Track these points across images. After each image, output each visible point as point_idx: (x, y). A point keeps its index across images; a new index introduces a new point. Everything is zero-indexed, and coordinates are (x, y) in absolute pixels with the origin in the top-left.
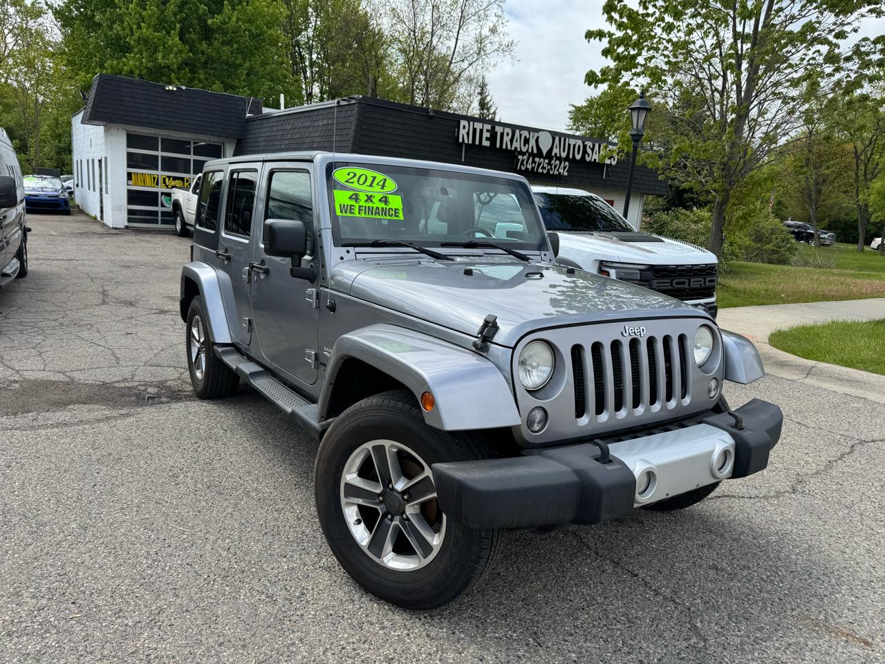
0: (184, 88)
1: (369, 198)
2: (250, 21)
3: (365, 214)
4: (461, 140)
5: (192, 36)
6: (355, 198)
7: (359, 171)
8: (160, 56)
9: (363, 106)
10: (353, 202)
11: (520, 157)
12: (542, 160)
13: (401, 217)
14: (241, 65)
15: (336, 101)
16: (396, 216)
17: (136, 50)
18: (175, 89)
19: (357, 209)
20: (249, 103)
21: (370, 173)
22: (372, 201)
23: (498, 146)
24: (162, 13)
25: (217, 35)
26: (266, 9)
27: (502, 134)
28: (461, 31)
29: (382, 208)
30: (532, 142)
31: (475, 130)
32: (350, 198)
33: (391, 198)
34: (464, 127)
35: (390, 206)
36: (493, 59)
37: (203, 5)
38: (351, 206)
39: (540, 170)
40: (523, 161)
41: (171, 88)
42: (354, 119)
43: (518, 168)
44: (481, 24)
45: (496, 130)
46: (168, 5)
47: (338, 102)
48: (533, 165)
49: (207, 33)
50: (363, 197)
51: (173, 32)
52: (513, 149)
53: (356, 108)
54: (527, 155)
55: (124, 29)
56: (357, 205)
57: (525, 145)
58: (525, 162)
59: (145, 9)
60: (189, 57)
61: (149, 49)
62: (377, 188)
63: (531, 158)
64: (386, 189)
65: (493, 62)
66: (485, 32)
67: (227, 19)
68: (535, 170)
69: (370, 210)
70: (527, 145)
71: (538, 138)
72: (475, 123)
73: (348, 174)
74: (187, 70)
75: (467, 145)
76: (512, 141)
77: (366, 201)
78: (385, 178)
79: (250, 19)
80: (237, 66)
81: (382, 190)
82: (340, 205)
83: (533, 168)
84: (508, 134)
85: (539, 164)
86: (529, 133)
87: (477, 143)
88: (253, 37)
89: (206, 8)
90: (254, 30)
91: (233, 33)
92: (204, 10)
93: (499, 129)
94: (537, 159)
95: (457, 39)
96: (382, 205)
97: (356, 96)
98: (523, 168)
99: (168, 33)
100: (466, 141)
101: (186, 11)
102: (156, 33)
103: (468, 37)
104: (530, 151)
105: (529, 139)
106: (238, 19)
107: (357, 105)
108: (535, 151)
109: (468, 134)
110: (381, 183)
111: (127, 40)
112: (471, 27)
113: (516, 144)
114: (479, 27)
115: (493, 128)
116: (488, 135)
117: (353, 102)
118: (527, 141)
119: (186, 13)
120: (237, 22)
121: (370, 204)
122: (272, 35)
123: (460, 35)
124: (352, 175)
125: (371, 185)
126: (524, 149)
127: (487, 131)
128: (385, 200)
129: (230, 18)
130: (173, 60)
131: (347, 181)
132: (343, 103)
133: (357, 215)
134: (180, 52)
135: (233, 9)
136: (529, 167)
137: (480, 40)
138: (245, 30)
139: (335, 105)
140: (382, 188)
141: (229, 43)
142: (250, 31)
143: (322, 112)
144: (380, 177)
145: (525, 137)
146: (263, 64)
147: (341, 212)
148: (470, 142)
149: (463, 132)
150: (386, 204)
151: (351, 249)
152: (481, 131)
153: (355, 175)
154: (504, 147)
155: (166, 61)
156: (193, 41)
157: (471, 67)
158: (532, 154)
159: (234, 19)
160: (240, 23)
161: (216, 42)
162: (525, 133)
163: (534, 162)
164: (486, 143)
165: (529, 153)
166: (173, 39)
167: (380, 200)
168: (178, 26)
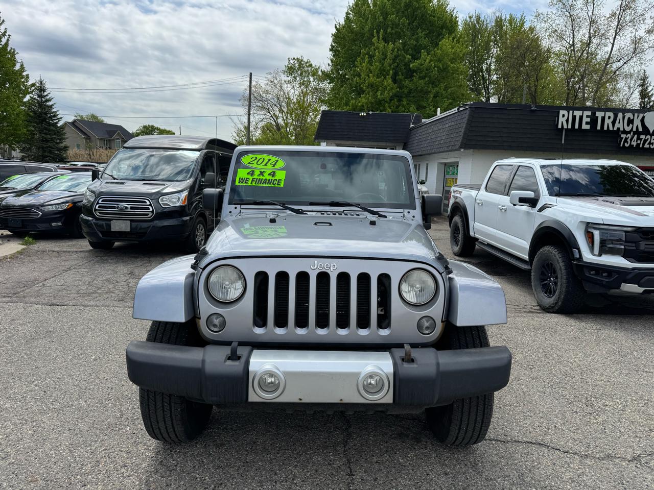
0: (371, 113)
1: (262, 173)
2: (439, 60)
3: (255, 183)
4: (560, 126)
5: (400, 77)
6: (252, 173)
7: (259, 156)
8: (379, 93)
9: (474, 110)
10: (249, 176)
11: (624, 136)
12: (649, 137)
13: (282, 185)
14: (430, 92)
15: (456, 108)
16: (278, 184)
17: (366, 92)
18: (365, 114)
19: (250, 181)
20: (413, 117)
21: (267, 157)
22: (263, 175)
23: (599, 128)
24: (383, 64)
25: (415, 74)
26: (450, 50)
27: (603, 119)
28: (617, 37)
29: (269, 179)
30: (637, 122)
31: (574, 118)
32: (248, 174)
33: (278, 173)
34: (563, 116)
35: (276, 178)
36: (649, 55)
37: (408, 56)
38: (247, 178)
39: (646, 146)
40: (626, 139)
41: (363, 114)
42: (465, 120)
43: (621, 145)
44: (635, 28)
45: (597, 115)
46: (386, 60)
47: (458, 109)
48: (639, 142)
49: (410, 73)
50: (257, 172)
51: (387, 77)
52: (615, 129)
53: (468, 112)
54: (632, 134)
55: (361, 79)
56: (251, 178)
57: (628, 125)
58: (629, 140)
59: (372, 66)
60: (398, 91)
61: (373, 90)
62: (269, 166)
63: (636, 136)
64: (276, 167)
65: (649, 58)
66: (641, 33)
67: (423, 62)
68: (641, 146)
69: (260, 181)
70: (631, 125)
71: (643, 117)
72: (575, 111)
73: (252, 159)
74: (396, 100)
75: (567, 130)
76: (614, 123)
77: (259, 175)
78: (277, 159)
79: (439, 59)
80: (428, 93)
81: (274, 168)
82: (240, 178)
83: (638, 145)
84: (609, 118)
85: (645, 141)
86: (634, 115)
87: (577, 127)
88: (441, 71)
89: (410, 57)
90: (441, 66)
91: (427, 70)
92: (409, 58)
93: (599, 115)
94: (643, 137)
95: (613, 44)
96: (270, 177)
97: (469, 103)
98: (627, 145)
99: (385, 78)
100: (565, 127)
101: (398, 61)
102: (378, 79)
103: (625, 41)
104: (634, 129)
105: (633, 120)
106: (431, 61)
107: (469, 109)
108: (640, 129)
109: (567, 121)
110: (274, 163)
111: (362, 86)
112: (626, 32)
113: (617, 125)
114: (634, 31)
115: (594, 114)
116: (589, 120)
117: (467, 107)
118: (630, 122)
119: (397, 63)
120: (430, 63)
121: (261, 177)
122: (454, 67)
123: (616, 41)
124: (254, 158)
125: (266, 165)
126: (628, 129)
127: (587, 116)
128: (273, 174)
129: (425, 61)
130: (387, 95)
131: (249, 163)
132: (461, 109)
133: (250, 184)
134: (392, 89)
135: (428, 54)
136: (634, 144)
137: (636, 42)
138: (435, 67)
139: (456, 111)
140: (274, 166)
141: (423, 78)
142: (438, 67)
143: (449, 117)
144: (274, 159)
145: (629, 118)
146: (446, 88)
147: (239, 182)
148: (570, 127)
149: (562, 120)
150: (273, 177)
151: (238, 206)
152: (581, 118)
153: (256, 158)
154: (605, 128)
155: (383, 96)
156: (401, 80)
157: (626, 65)
158: (637, 132)
159: (427, 61)
160: (432, 63)
161: (414, 78)
162: (629, 115)
163: (639, 138)
164: (585, 127)
165: (634, 132)
166: (388, 81)
167: (269, 174)
168: (391, 72)
